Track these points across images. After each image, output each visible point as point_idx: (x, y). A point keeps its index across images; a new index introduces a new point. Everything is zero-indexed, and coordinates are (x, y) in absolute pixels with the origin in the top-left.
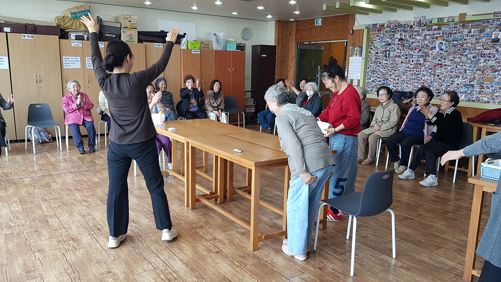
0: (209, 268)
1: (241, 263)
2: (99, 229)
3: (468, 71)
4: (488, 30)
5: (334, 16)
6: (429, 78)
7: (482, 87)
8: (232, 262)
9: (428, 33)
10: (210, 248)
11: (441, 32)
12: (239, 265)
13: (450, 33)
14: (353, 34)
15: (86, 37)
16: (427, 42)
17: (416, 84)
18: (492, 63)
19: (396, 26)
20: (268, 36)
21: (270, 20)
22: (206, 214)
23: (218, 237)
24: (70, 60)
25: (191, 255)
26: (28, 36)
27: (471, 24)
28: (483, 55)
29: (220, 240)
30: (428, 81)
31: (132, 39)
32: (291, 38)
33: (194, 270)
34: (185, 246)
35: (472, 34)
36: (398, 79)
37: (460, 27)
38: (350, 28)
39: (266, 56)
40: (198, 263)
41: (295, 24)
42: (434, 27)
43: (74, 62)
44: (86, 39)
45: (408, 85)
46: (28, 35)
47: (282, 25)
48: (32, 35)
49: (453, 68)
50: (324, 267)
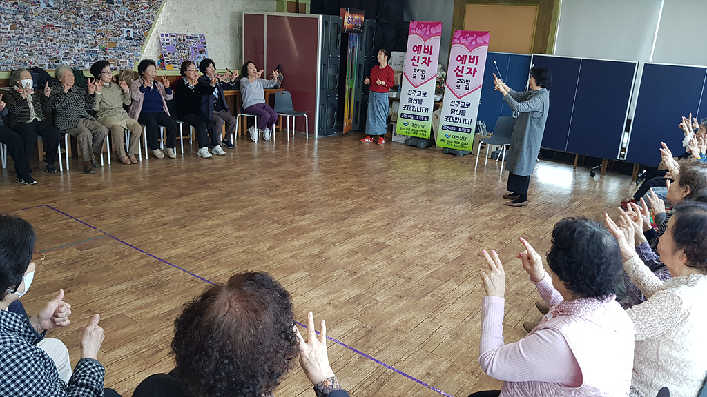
6: (39, 43)
7: (106, 53)
30: (38, 48)
49: (69, 31)
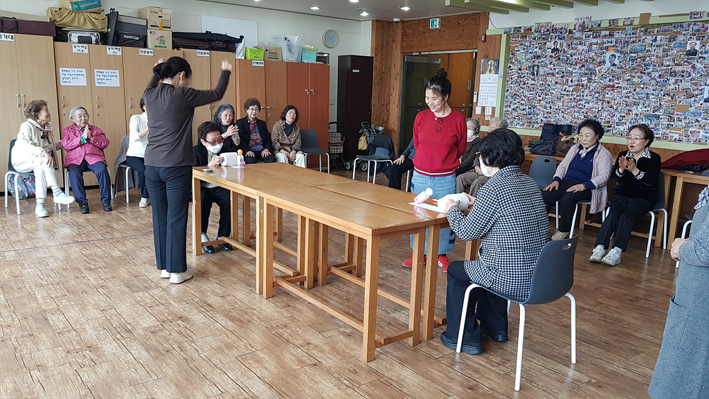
0: (305, 391)
1: (352, 382)
2: (128, 331)
3: (651, 96)
4: (681, 38)
5: (458, 16)
6: (596, 105)
7: (671, 119)
8: (338, 379)
9: (595, 41)
10: (303, 358)
11: (613, 40)
12: (350, 385)
13: (627, 42)
14: (485, 41)
15: (94, 39)
16: (594, 54)
17: (577, 114)
18: (686, 84)
19: (548, 30)
20: (362, 43)
21: (365, 19)
22: (289, 306)
23: (312, 341)
24: (71, 73)
25: (276, 370)
26: (6, 37)
27: (656, 29)
28: (673, 74)
29: (316, 346)
30: (594, 110)
31: (164, 43)
32: (394, 46)
33: (283, 394)
34: (264, 356)
35: (658, 43)
36: (550, 107)
37: (641, 34)
38: (481, 33)
39: (358, 71)
40: (287, 383)
41: (400, 25)
42: (603, 33)
43: (76, 77)
44: (94, 42)
45: (565, 115)
46: (6, 34)
47: (382, 27)
48: (13, 35)
49: (630, 92)
50: (476, 386)
